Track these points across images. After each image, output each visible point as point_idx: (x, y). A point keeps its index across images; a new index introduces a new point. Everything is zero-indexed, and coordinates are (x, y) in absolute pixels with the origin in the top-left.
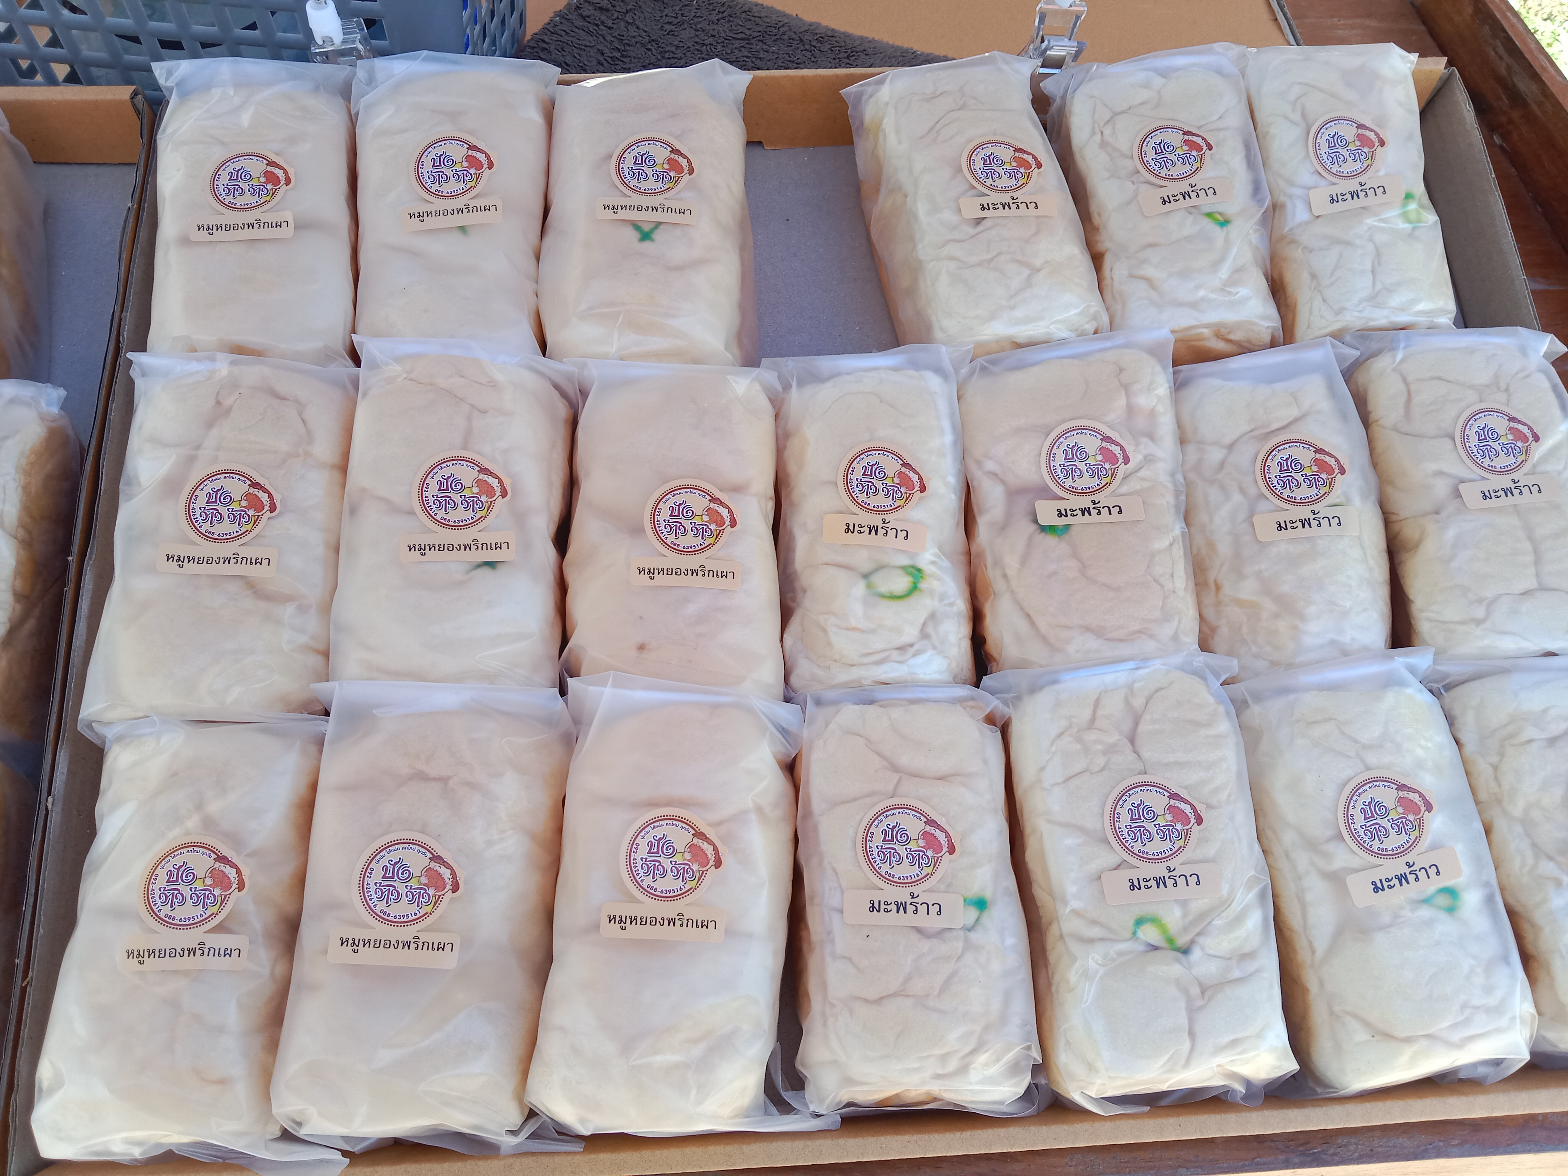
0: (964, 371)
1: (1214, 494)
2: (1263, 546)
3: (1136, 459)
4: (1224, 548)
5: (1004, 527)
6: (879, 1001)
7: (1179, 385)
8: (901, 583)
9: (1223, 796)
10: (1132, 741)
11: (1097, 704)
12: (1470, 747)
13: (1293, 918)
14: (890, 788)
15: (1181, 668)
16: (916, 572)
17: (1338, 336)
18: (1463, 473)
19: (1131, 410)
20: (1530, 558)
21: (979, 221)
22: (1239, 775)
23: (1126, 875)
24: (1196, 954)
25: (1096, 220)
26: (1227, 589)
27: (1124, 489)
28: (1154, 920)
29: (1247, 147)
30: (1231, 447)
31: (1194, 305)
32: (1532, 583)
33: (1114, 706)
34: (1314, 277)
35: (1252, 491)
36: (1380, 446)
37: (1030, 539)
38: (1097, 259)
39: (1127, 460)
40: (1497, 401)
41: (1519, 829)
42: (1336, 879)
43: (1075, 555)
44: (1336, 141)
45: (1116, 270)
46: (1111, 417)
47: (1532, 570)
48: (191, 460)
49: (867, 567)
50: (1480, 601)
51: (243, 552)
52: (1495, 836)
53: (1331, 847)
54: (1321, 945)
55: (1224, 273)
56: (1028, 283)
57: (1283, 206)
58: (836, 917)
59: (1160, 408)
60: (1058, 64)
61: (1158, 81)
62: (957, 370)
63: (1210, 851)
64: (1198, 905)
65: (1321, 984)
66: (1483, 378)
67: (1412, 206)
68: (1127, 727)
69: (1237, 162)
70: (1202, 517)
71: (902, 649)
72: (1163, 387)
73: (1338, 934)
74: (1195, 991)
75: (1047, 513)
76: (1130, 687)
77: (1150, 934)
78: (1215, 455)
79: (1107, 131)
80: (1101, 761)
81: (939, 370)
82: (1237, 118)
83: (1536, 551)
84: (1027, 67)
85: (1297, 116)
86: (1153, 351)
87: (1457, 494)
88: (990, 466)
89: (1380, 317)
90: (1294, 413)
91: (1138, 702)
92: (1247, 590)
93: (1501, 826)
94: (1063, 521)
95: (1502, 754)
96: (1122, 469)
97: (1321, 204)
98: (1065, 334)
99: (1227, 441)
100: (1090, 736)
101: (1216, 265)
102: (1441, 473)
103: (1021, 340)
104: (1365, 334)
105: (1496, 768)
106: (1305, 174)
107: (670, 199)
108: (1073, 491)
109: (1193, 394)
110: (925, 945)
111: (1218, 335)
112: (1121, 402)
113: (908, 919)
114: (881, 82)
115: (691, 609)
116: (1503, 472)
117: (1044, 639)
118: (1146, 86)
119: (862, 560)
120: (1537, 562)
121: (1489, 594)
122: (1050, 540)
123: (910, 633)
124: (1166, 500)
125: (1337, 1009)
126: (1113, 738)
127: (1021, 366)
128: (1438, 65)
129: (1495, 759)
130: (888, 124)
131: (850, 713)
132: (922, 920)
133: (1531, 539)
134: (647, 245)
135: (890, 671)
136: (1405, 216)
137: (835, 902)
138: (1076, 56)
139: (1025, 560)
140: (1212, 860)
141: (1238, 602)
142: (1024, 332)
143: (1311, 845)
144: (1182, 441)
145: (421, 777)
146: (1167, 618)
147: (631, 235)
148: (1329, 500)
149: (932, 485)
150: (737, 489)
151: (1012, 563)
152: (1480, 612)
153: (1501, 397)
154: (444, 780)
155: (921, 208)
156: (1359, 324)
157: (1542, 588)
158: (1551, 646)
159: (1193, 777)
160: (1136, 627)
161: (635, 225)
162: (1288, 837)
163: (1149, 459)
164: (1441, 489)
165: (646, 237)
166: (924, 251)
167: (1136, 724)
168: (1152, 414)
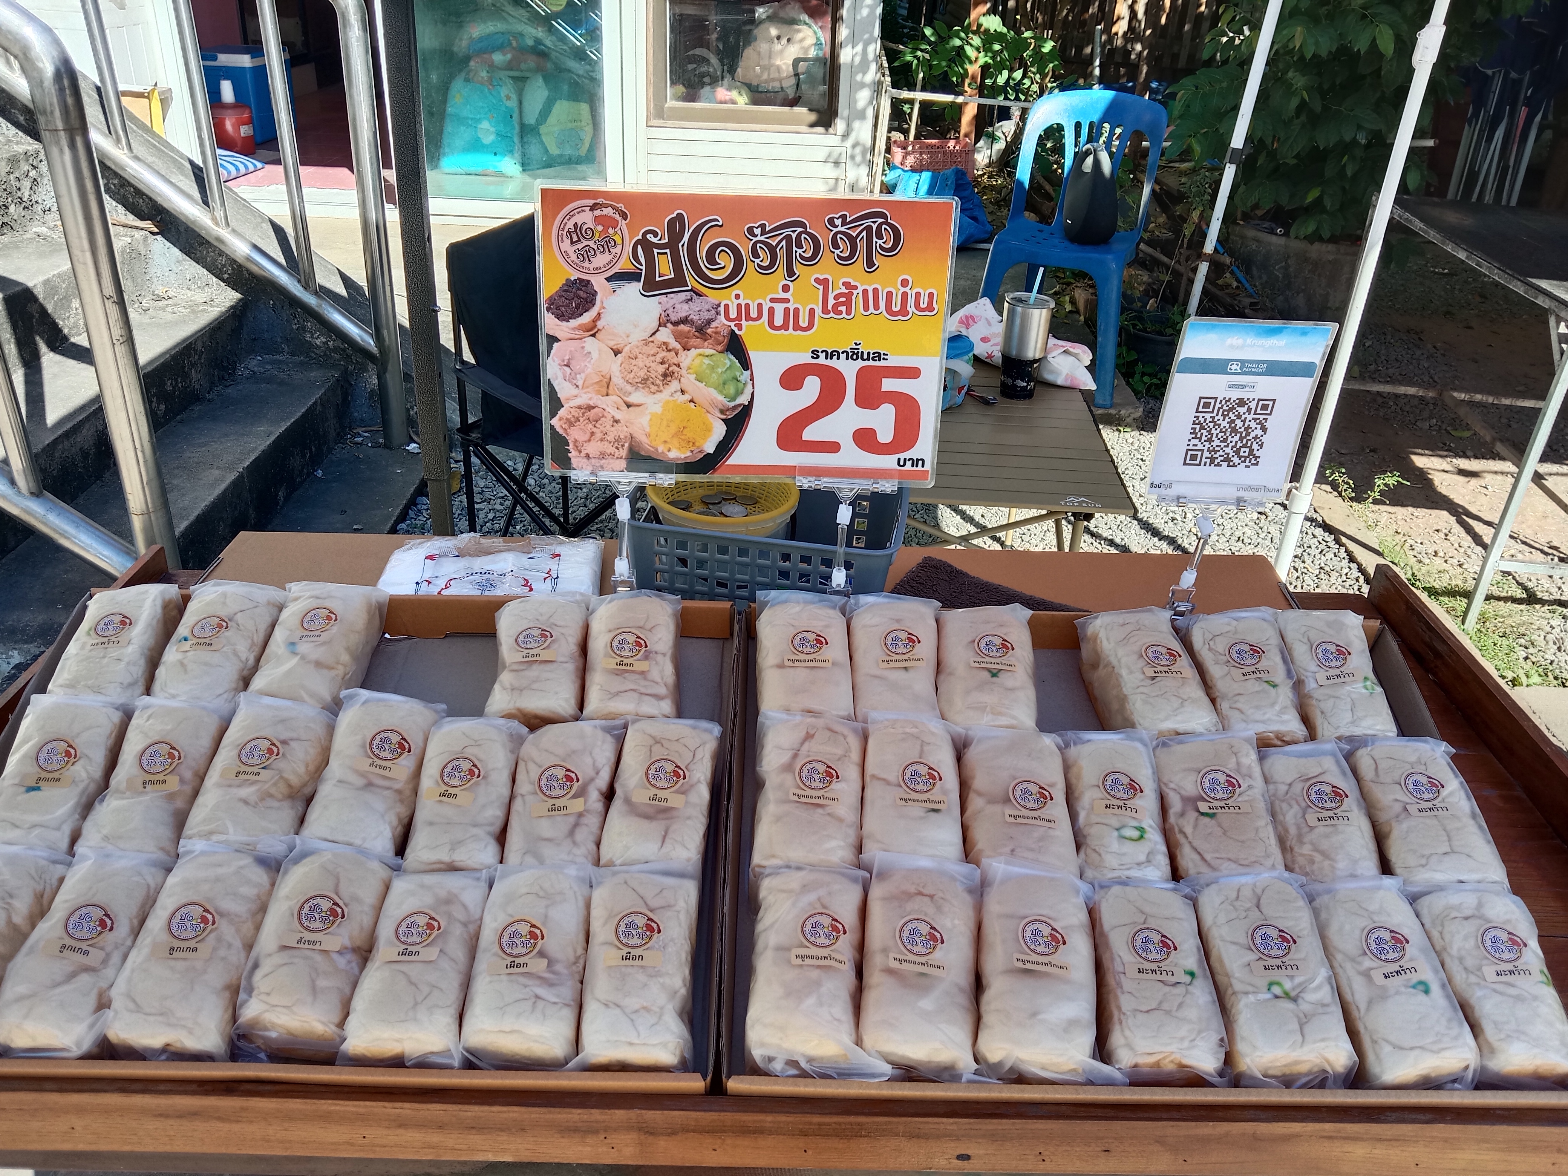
0: (1154, 743)
1: (1284, 806)
2: (1312, 828)
3: (1244, 786)
4: (1293, 831)
5: (1182, 814)
6: (1148, 1012)
7: (1262, 758)
8: (1135, 834)
9: (1305, 932)
10: (1258, 907)
11: (1239, 891)
12: (1427, 926)
13: (1348, 997)
14: (1142, 920)
15: (1278, 878)
16: (1141, 830)
17: (1339, 738)
18: (1408, 800)
19: (1238, 763)
20: (1446, 838)
21: (1153, 678)
22: (1312, 924)
23: (1263, 963)
24: (1300, 1001)
25: (1209, 683)
26: (1296, 849)
27: (1240, 799)
28: (1278, 984)
29: (1282, 653)
30: (1290, 785)
31: (1263, 722)
32: (1448, 850)
33: (1247, 893)
34: (1322, 713)
35: (1303, 804)
36: (1365, 790)
37: (1197, 819)
38: (1213, 701)
39: (1240, 786)
40: (1421, 769)
41: (1457, 962)
42: (1366, 974)
43: (1220, 826)
44: (1326, 652)
45: (1224, 706)
46: (1230, 766)
47: (1447, 844)
48: (795, 756)
49: (1117, 825)
50: (1423, 856)
51: (826, 795)
52: (1446, 966)
53: (1360, 959)
54: (1363, 1006)
55: (1277, 708)
56: (1182, 705)
57: (1303, 681)
58: (1122, 976)
59: (1253, 765)
60: (1182, 614)
61: (1235, 623)
62: (1152, 741)
63: (1301, 955)
64: (1298, 980)
65: (1366, 1028)
66: (1413, 759)
67: (1368, 683)
68: (1255, 901)
69: (1278, 659)
70: (1280, 817)
71: (1139, 864)
72: (1253, 756)
73: (1370, 1002)
74: (1302, 1015)
75: (1203, 807)
76: (1255, 885)
77: (1276, 990)
78: (1283, 788)
79: (1211, 643)
80: (1244, 914)
81: (1141, 741)
82: (1275, 640)
83: (1448, 836)
84: (1168, 614)
85: (1305, 640)
86: (1247, 740)
87: (1406, 809)
88: (1172, 785)
89: (1357, 731)
90: (1320, 770)
91: (1259, 891)
92: (1306, 849)
93: (1448, 961)
94: (1211, 811)
95: (1442, 925)
96: (1238, 790)
97: (1322, 680)
98: (1202, 730)
99: (1289, 781)
100: (1237, 904)
101: (1273, 704)
102: (1397, 800)
103: (1180, 731)
104: (1350, 739)
105: (1441, 933)
106: (1313, 666)
107: (1004, 660)
108: (1214, 799)
109: (1268, 762)
110: (1167, 989)
111: (1278, 738)
112: (1234, 760)
113: (1158, 976)
114: (1096, 618)
115: (1036, 835)
116: (1428, 800)
117: (1209, 865)
118: (1229, 624)
119: (1115, 822)
120: (1449, 840)
121: (1427, 852)
122: (1206, 820)
123: (1142, 858)
124: (1261, 806)
125: (1375, 1038)
126: (1248, 905)
127: (1181, 742)
128: (1376, 624)
129: (1440, 929)
130: (1102, 635)
131: (1116, 889)
132: (1164, 977)
133: (1445, 830)
134: (995, 679)
135: (1135, 873)
136: (1366, 688)
137: (1121, 969)
138: (1191, 611)
139: (1196, 826)
140: (1304, 959)
141: (1302, 855)
142: (1181, 727)
143: (1353, 960)
144: (1267, 781)
145: (921, 894)
146: (1268, 856)
147: (986, 674)
148: (1342, 808)
149: (1146, 791)
150: (1052, 785)
151: (1188, 830)
152: (1423, 861)
153: (1424, 767)
154: (931, 897)
155: (1124, 672)
156: (1348, 734)
157: (1453, 852)
158: (1462, 878)
159: (1290, 924)
160: (1253, 859)
161: (989, 670)
162: (1339, 957)
163: (1250, 787)
164: (1398, 807)
165: (994, 675)
166: (1127, 689)
167: (1259, 900)
168: (1250, 767)
